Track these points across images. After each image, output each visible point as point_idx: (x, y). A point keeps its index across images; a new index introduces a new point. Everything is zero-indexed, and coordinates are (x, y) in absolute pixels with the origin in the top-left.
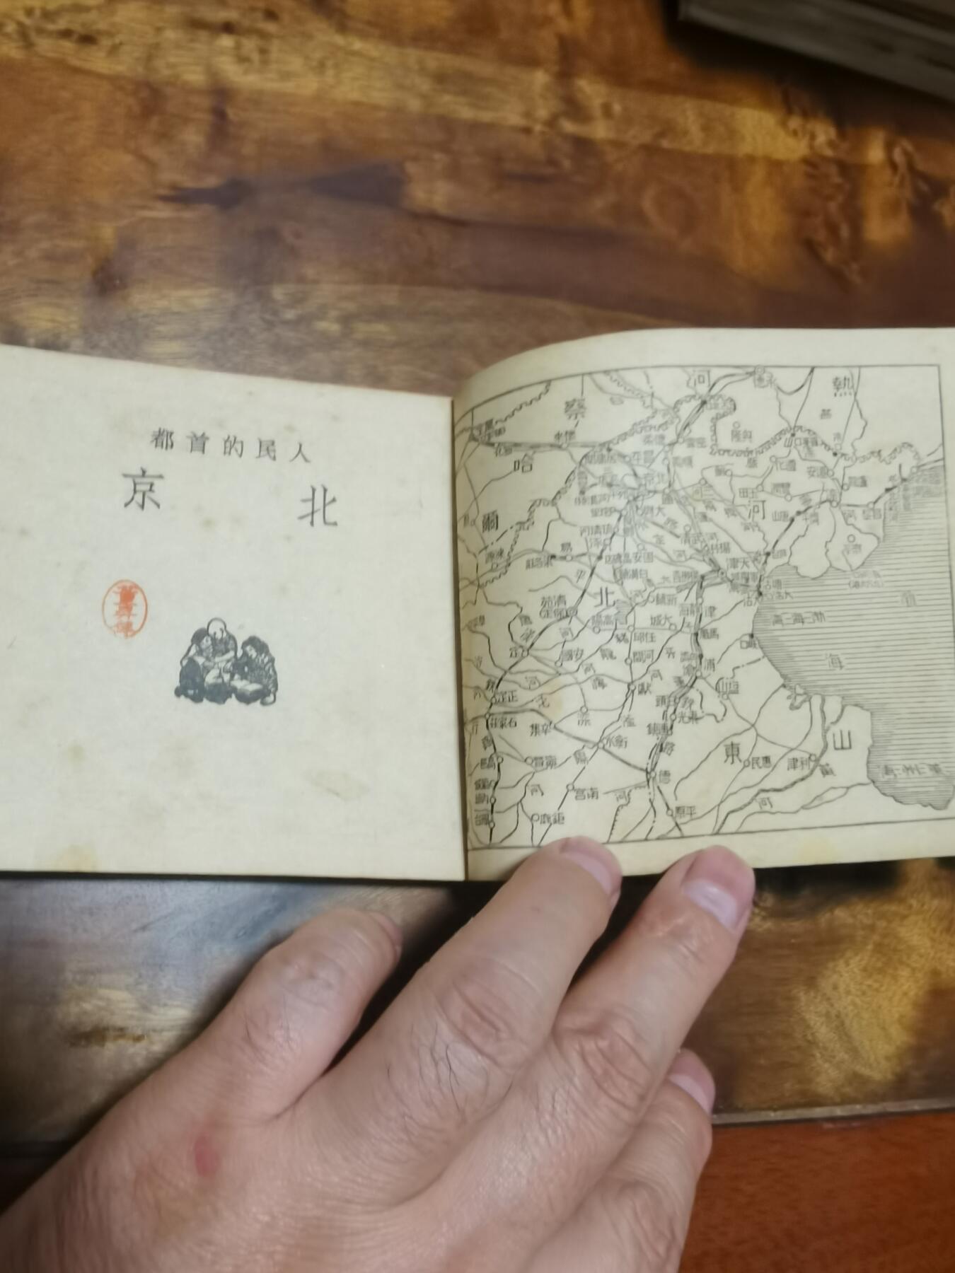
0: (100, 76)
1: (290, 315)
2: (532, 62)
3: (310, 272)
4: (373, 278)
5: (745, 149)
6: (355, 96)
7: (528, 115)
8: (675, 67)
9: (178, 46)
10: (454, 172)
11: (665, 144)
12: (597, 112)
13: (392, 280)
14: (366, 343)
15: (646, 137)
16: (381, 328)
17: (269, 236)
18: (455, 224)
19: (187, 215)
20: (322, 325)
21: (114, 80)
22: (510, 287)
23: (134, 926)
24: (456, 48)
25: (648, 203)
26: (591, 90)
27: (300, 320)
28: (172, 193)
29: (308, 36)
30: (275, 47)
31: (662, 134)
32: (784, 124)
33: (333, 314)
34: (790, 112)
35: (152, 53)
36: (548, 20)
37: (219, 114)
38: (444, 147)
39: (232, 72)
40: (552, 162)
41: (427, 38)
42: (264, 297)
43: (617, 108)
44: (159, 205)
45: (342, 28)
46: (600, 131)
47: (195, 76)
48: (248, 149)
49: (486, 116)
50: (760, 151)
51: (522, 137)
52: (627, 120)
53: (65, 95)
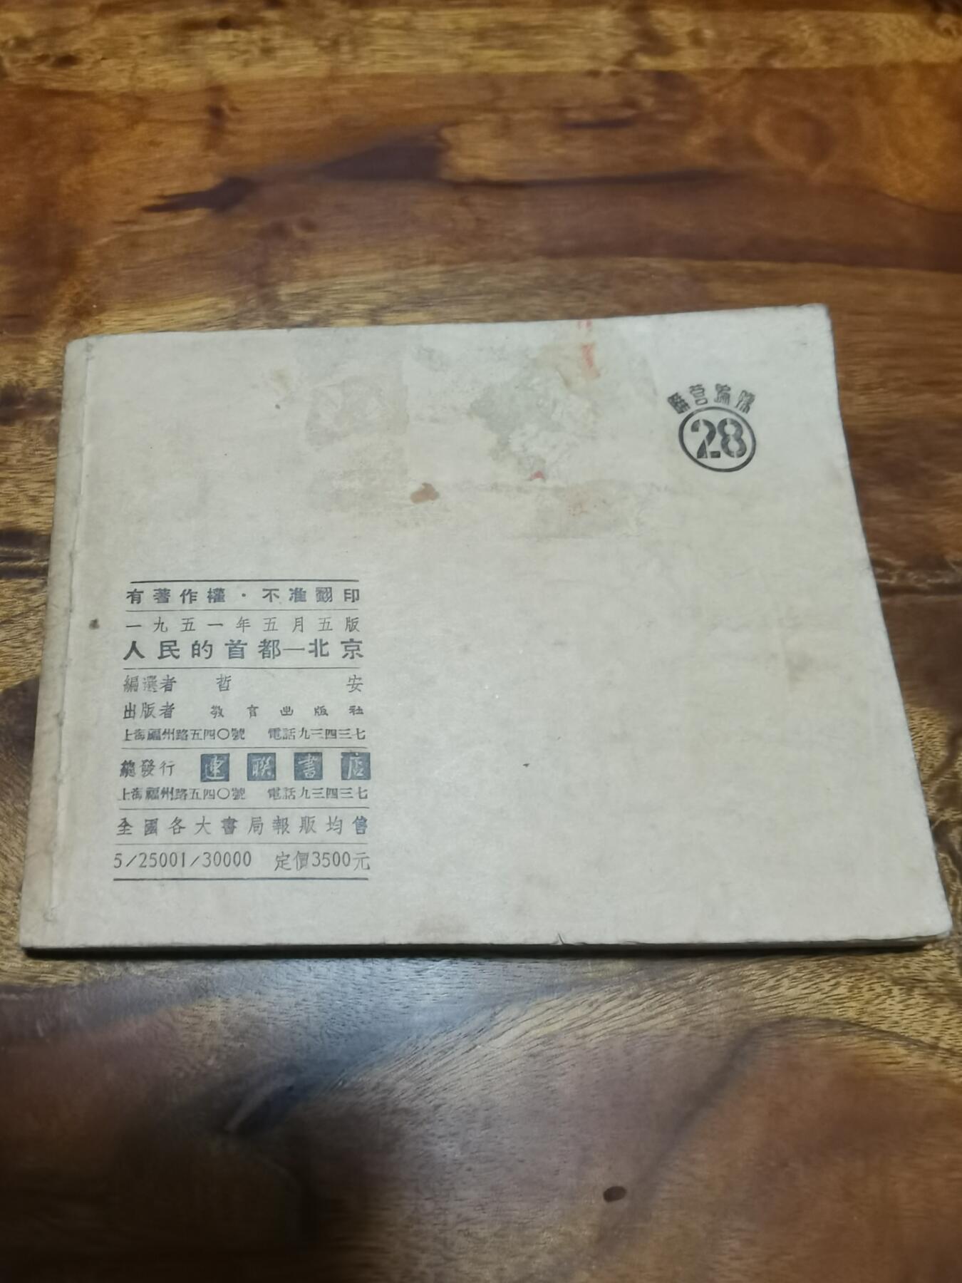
0: (81, 95)
1: (302, 316)
5: (882, 57)
6: (377, 69)
7: (593, 56)
9: (168, 50)
10: (505, 129)
11: (777, 64)
12: (684, 42)
13: (430, 260)
15: (751, 59)
16: (419, 316)
17: (276, 233)
18: (508, 187)
19: (180, 222)
22: (586, 250)
25: (761, 132)
26: (673, 19)
27: (317, 322)
28: (161, 202)
29: (319, 17)
30: (278, 33)
31: (771, 54)
32: (932, 24)
33: (357, 307)
35: (137, 61)
37: (216, 112)
38: (490, 107)
39: (226, 68)
40: (630, 103)
42: (268, 300)
43: (709, 34)
44: (146, 217)
46: (688, 61)
47: (187, 80)
48: (250, 144)
49: (541, 66)
50: (905, 57)
51: (589, 80)
52: (724, 45)
53: (39, 119)
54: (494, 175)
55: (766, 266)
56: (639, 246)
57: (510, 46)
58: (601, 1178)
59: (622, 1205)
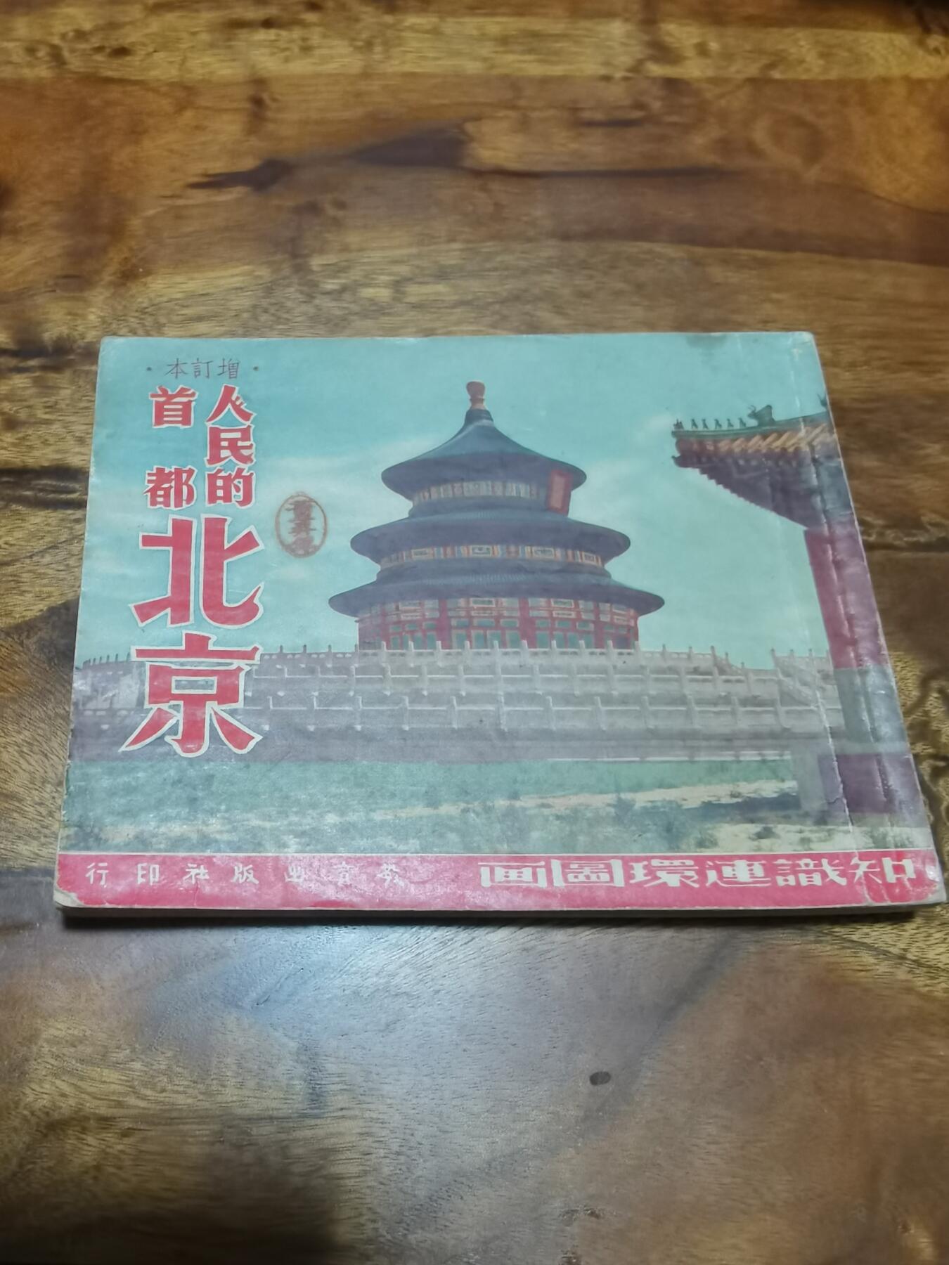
0: (132, 83)
1: (331, 285)
2: (605, 14)
4: (428, 239)
5: (874, 71)
6: (407, 68)
7: (606, 63)
9: (212, 46)
10: (524, 125)
11: (776, 75)
12: (690, 53)
13: (452, 239)
15: (753, 70)
16: (440, 288)
17: (310, 210)
18: (524, 176)
19: (221, 198)
20: (368, 292)
22: (595, 234)
25: (760, 134)
26: (680, 32)
27: (344, 289)
28: (205, 180)
29: (354, 20)
30: (316, 34)
31: (772, 66)
32: (921, 43)
33: (383, 279)
34: (927, 30)
37: (258, 102)
38: (510, 105)
39: (268, 63)
40: (639, 106)
42: (301, 269)
43: (714, 46)
44: (192, 192)
46: (693, 69)
47: (231, 72)
48: (287, 130)
49: (558, 70)
50: (896, 72)
51: (602, 84)
52: (728, 56)
53: (95, 102)
55: (760, 254)
56: (642, 231)
57: (530, 51)
58: (587, 1062)
59: (606, 1089)
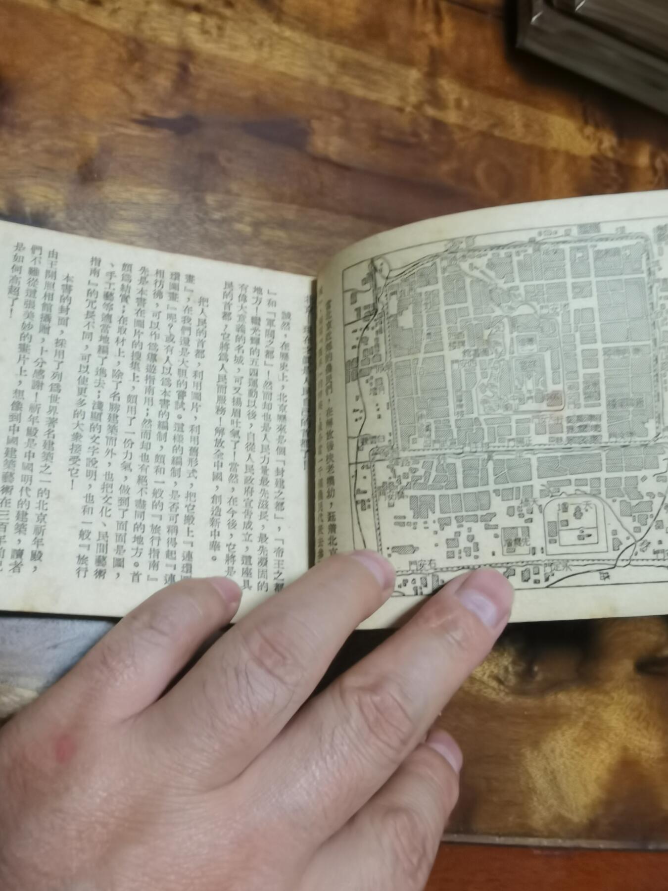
0: (102, 29)
1: (217, 216)
2: (409, 62)
3: (234, 187)
4: (279, 198)
5: (552, 144)
6: (282, 68)
7: (402, 98)
8: (510, 80)
9: (160, 16)
10: (345, 132)
11: (497, 132)
12: (451, 104)
13: (293, 201)
14: (268, 243)
15: (484, 126)
16: (281, 234)
17: (209, 158)
18: (342, 168)
19: (152, 135)
20: (239, 226)
21: (112, 34)
23: (48, 644)
24: (357, 45)
25: (479, 172)
26: (449, 87)
27: (224, 220)
28: (143, 118)
29: (253, 22)
30: (229, 26)
31: (495, 125)
32: (581, 130)
33: (248, 219)
34: (586, 122)
35: (141, 18)
36: (424, 35)
37: (184, 68)
38: (339, 113)
39: (196, 40)
40: (415, 134)
41: (338, 35)
42: (199, 200)
43: (466, 103)
44: (133, 125)
45: (278, 20)
46: (452, 117)
47: (170, 39)
48: (201, 95)
49: (373, 96)
50: (563, 147)
51: (396, 114)
52: (472, 112)
53: (75, 39)
54: (334, 157)
57: (359, 77)
